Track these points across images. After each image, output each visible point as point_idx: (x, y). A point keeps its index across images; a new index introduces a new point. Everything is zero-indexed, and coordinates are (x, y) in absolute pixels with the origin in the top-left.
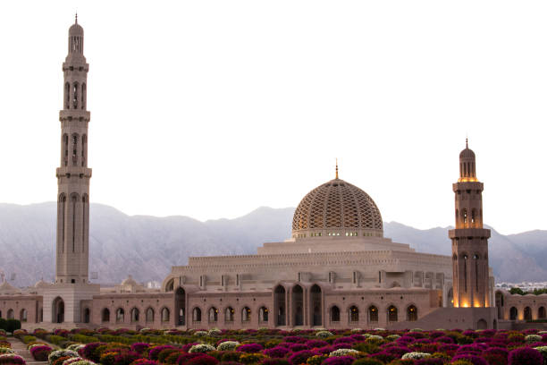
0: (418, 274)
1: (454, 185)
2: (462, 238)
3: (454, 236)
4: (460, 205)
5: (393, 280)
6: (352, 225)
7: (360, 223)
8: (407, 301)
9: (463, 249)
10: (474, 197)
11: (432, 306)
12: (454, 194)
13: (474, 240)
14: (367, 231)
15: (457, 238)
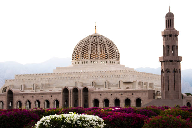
0: (140, 83)
1: (162, 32)
2: (166, 61)
3: (162, 60)
4: (166, 43)
5: (127, 86)
6: (104, 58)
7: (108, 56)
8: (136, 96)
9: (167, 67)
10: (173, 39)
11: (149, 99)
12: (162, 37)
13: (173, 62)
14: (112, 60)
15: (164, 61)
